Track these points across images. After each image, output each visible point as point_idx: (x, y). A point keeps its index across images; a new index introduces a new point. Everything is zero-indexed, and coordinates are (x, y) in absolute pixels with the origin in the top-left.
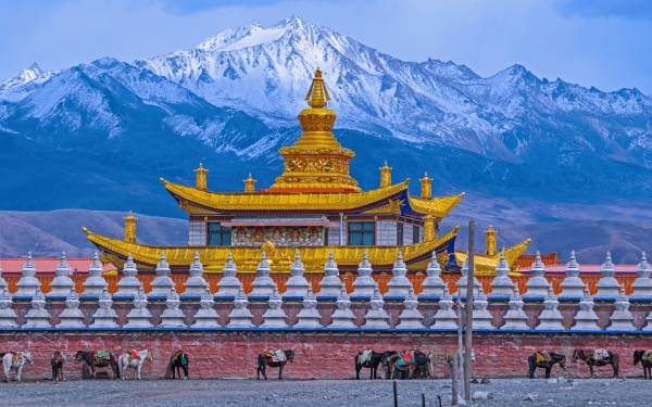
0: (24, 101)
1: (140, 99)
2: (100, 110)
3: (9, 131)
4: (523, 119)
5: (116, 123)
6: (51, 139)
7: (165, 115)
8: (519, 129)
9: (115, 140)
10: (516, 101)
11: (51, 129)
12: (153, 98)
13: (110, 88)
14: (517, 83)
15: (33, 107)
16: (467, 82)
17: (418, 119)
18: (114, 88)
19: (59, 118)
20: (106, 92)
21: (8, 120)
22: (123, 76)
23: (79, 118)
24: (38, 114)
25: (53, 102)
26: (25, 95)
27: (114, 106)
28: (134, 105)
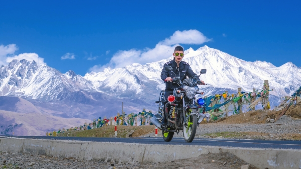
0: (105, 81)
1: (148, 79)
2: (134, 83)
3: (100, 92)
4: (293, 82)
5: (140, 88)
6: (116, 95)
7: (157, 84)
8: (291, 86)
9: (139, 95)
10: (290, 76)
11: (115, 91)
12: (153, 78)
13: (137, 75)
14: (290, 69)
15: (108, 83)
16: (271, 69)
17: (253, 83)
18: (138, 74)
19: (118, 87)
20: (136, 76)
21: (100, 88)
22: (142, 70)
23: (126, 86)
24: (110, 85)
25: (116, 80)
26: (106, 78)
27: (138, 81)
28: (146, 81)
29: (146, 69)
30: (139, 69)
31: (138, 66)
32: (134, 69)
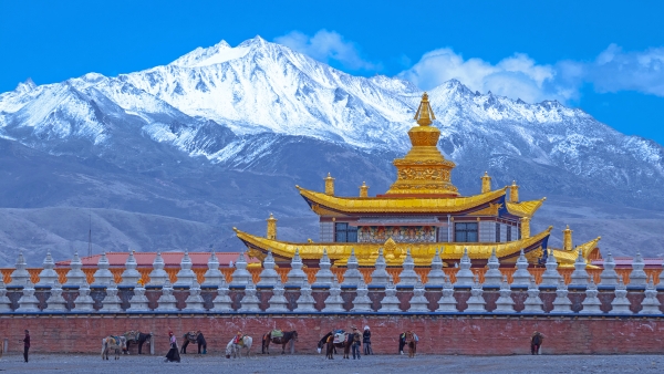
0: (20, 112)
1: (122, 110)
2: (87, 119)
3: (6, 137)
4: (459, 127)
5: (102, 130)
6: (44, 145)
7: (144, 123)
8: (455, 136)
9: (100, 146)
10: (453, 111)
11: (43, 136)
12: (134, 109)
13: (96, 100)
14: (454, 95)
15: (28, 116)
16: (410, 95)
17: (366, 127)
18: (99, 99)
19: (51, 126)
20: (92, 103)
21: (6, 128)
22: (108, 89)
23: (69, 126)
24: (31, 123)
25: (46, 111)
26: (21, 106)
27: (99, 115)
28: (116, 115)
29: (117, 87)
30: (101, 86)
31: (99, 79)
32: (88, 85)
